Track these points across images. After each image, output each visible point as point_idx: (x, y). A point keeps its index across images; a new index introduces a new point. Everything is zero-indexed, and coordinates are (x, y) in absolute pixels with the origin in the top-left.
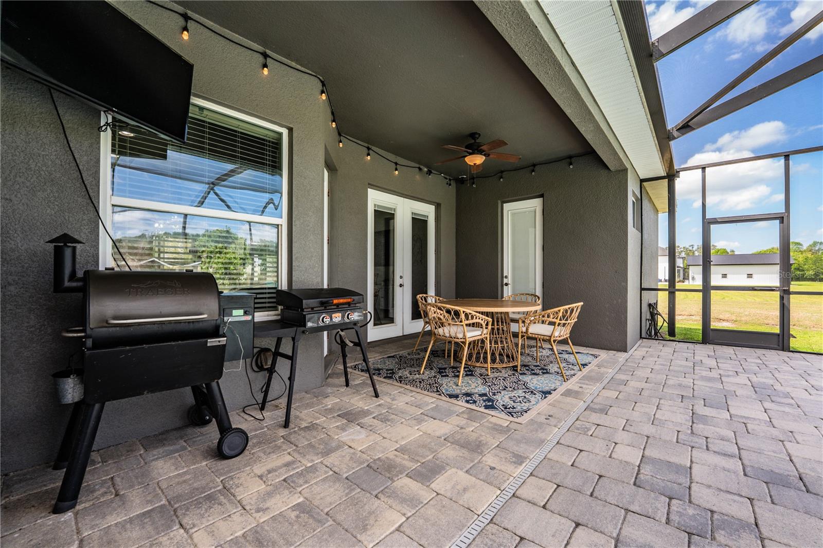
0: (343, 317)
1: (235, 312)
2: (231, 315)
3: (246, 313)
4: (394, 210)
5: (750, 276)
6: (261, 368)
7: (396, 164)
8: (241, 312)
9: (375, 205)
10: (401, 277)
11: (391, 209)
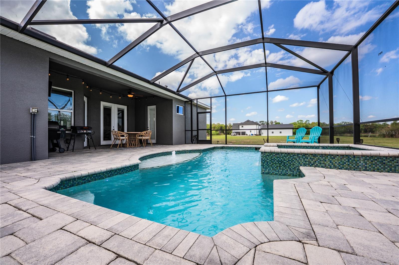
0: (86, 131)
1: (62, 129)
2: (61, 129)
3: (64, 129)
4: (111, 107)
5: (281, 132)
6: (67, 143)
7: (111, 94)
8: (63, 129)
9: (104, 106)
10: (113, 127)
11: (110, 107)
